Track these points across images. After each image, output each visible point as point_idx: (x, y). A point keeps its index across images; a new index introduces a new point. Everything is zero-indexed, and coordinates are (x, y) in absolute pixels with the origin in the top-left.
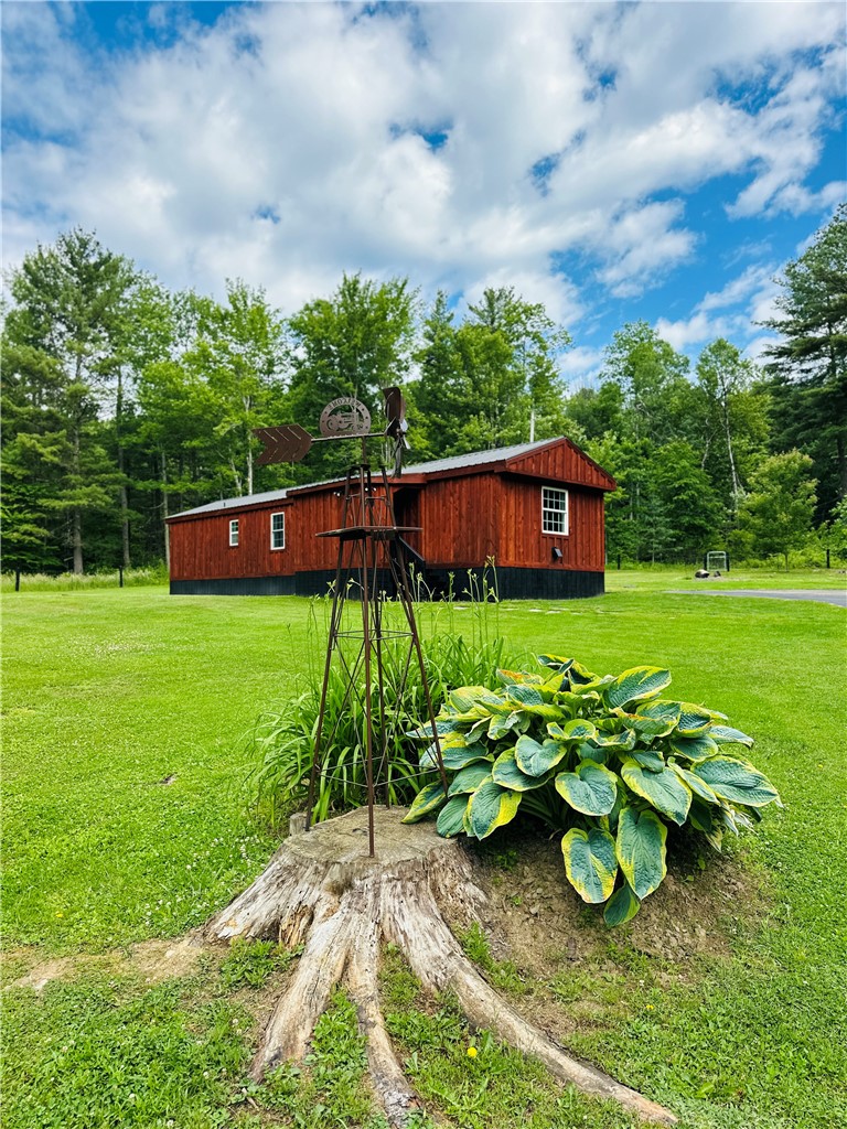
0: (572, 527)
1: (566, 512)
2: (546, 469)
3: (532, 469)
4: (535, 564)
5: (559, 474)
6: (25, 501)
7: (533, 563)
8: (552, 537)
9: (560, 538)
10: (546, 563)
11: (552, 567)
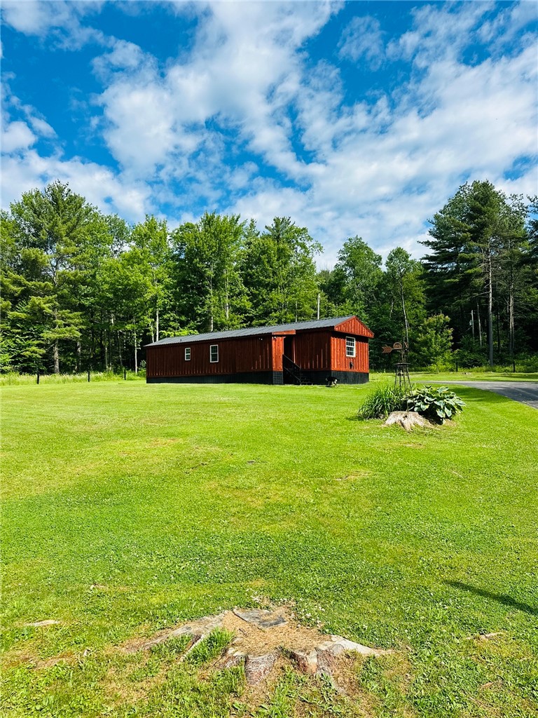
0: (357, 353)
1: (355, 347)
2: (349, 329)
3: (344, 330)
4: (344, 369)
5: (352, 331)
6: (32, 335)
7: (343, 369)
8: (350, 358)
9: (352, 358)
10: (348, 369)
11: (350, 370)
